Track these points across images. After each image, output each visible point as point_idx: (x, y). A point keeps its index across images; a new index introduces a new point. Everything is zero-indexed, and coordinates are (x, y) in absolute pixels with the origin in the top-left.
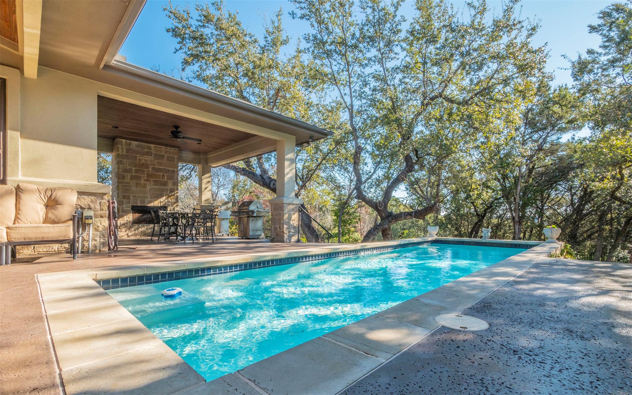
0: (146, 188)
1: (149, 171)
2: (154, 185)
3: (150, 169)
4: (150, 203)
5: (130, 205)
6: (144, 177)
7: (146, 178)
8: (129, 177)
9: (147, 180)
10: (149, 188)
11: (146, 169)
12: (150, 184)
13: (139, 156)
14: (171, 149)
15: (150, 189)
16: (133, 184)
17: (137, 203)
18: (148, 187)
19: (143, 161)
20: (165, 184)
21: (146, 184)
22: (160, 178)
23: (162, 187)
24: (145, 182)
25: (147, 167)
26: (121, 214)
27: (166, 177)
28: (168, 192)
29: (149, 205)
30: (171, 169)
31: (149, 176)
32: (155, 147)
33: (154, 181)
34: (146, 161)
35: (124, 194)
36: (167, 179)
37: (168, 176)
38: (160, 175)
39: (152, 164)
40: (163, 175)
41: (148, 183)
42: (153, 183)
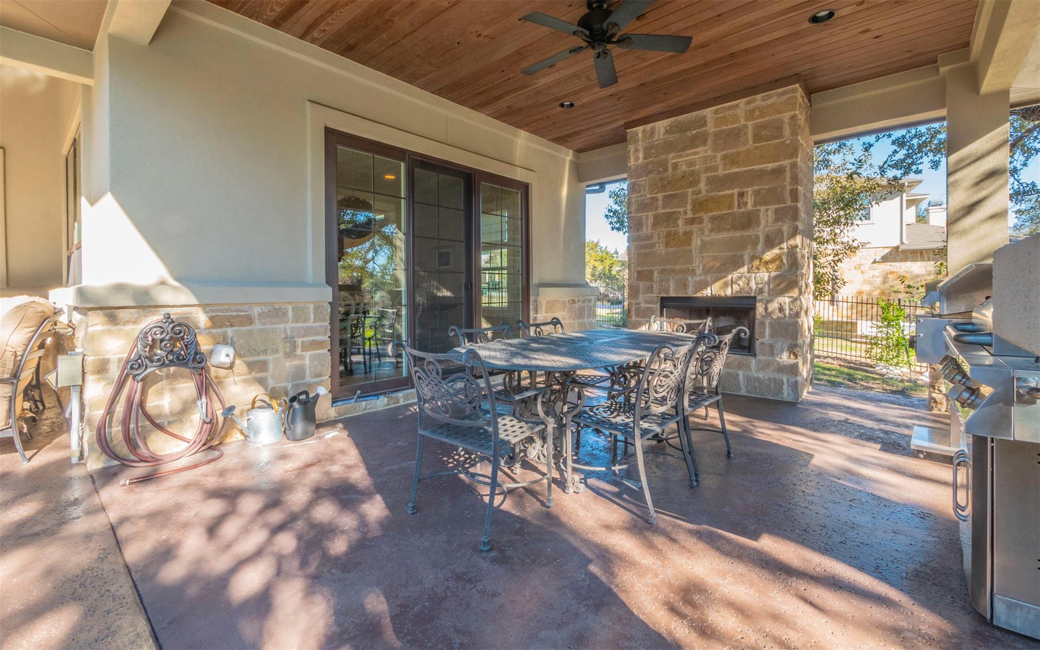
0: (690, 245)
1: (700, 192)
2: (712, 230)
3: (702, 186)
4: (701, 290)
5: (655, 295)
6: (685, 213)
7: (690, 215)
8: (651, 220)
9: (692, 221)
10: (699, 243)
11: (690, 190)
12: (702, 230)
13: (673, 158)
14: (769, 97)
15: (704, 246)
16: (659, 238)
17: (668, 291)
18: (696, 242)
19: (684, 168)
20: (749, 221)
21: (691, 232)
22: (730, 206)
23: (738, 234)
24: (688, 228)
25: (695, 183)
26: (634, 318)
27: (750, 200)
28: (760, 247)
29: (699, 295)
30: (771, 166)
31: (699, 206)
32: (716, 112)
33: (714, 219)
34: (691, 164)
35: (640, 269)
36: (755, 205)
37: (756, 193)
38: (732, 195)
39: (707, 170)
40: (741, 195)
41: (695, 228)
42: (709, 226)
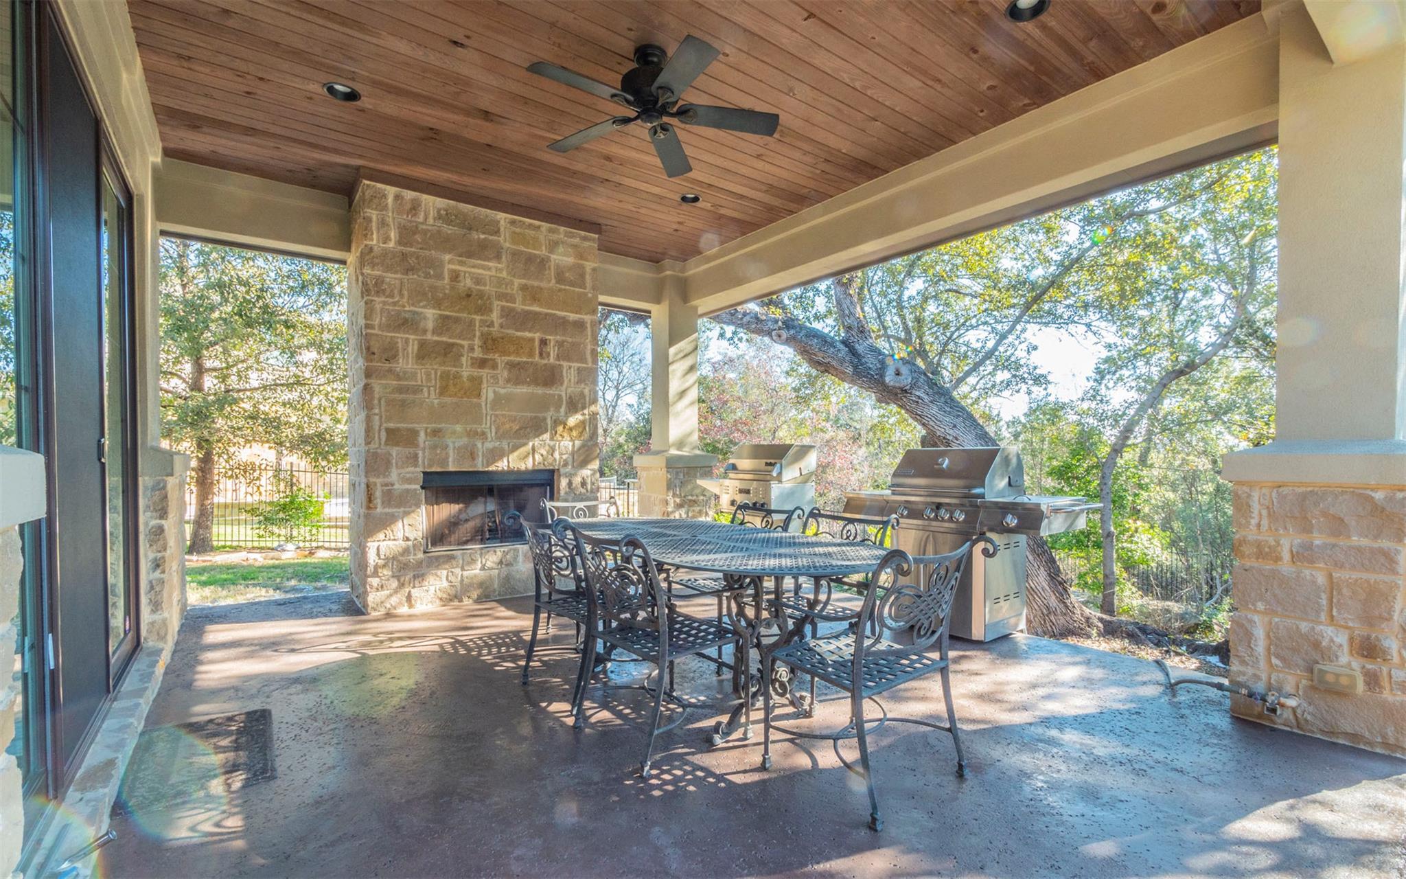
0: (479, 396)
1: (492, 324)
2: (508, 381)
3: (495, 316)
4: (494, 461)
5: (417, 471)
6: (472, 349)
7: (478, 353)
8: (413, 348)
9: (482, 363)
10: (491, 395)
11: (477, 318)
12: (495, 377)
13: (450, 262)
14: (572, 236)
15: (498, 401)
16: (429, 380)
17: (445, 461)
18: (488, 393)
19: (469, 282)
20: (551, 377)
21: (480, 378)
22: (531, 355)
23: (539, 391)
24: (477, 372)
25: (484, 309)
26: (379, 510)
27: (553, 351)
28: (563, 410)
29: (492, 468)
30: (572, 317)
31: (491, 343)
32: (513, 222)
33: (512, 366)
34: (478, 281)
35: (391, 425)
36: (558, 358)
37: (560, 344)
38: (532, 340)
39: (501, 296)
40: (544, 342)
41: (484, 373)
42: (506, 374)
